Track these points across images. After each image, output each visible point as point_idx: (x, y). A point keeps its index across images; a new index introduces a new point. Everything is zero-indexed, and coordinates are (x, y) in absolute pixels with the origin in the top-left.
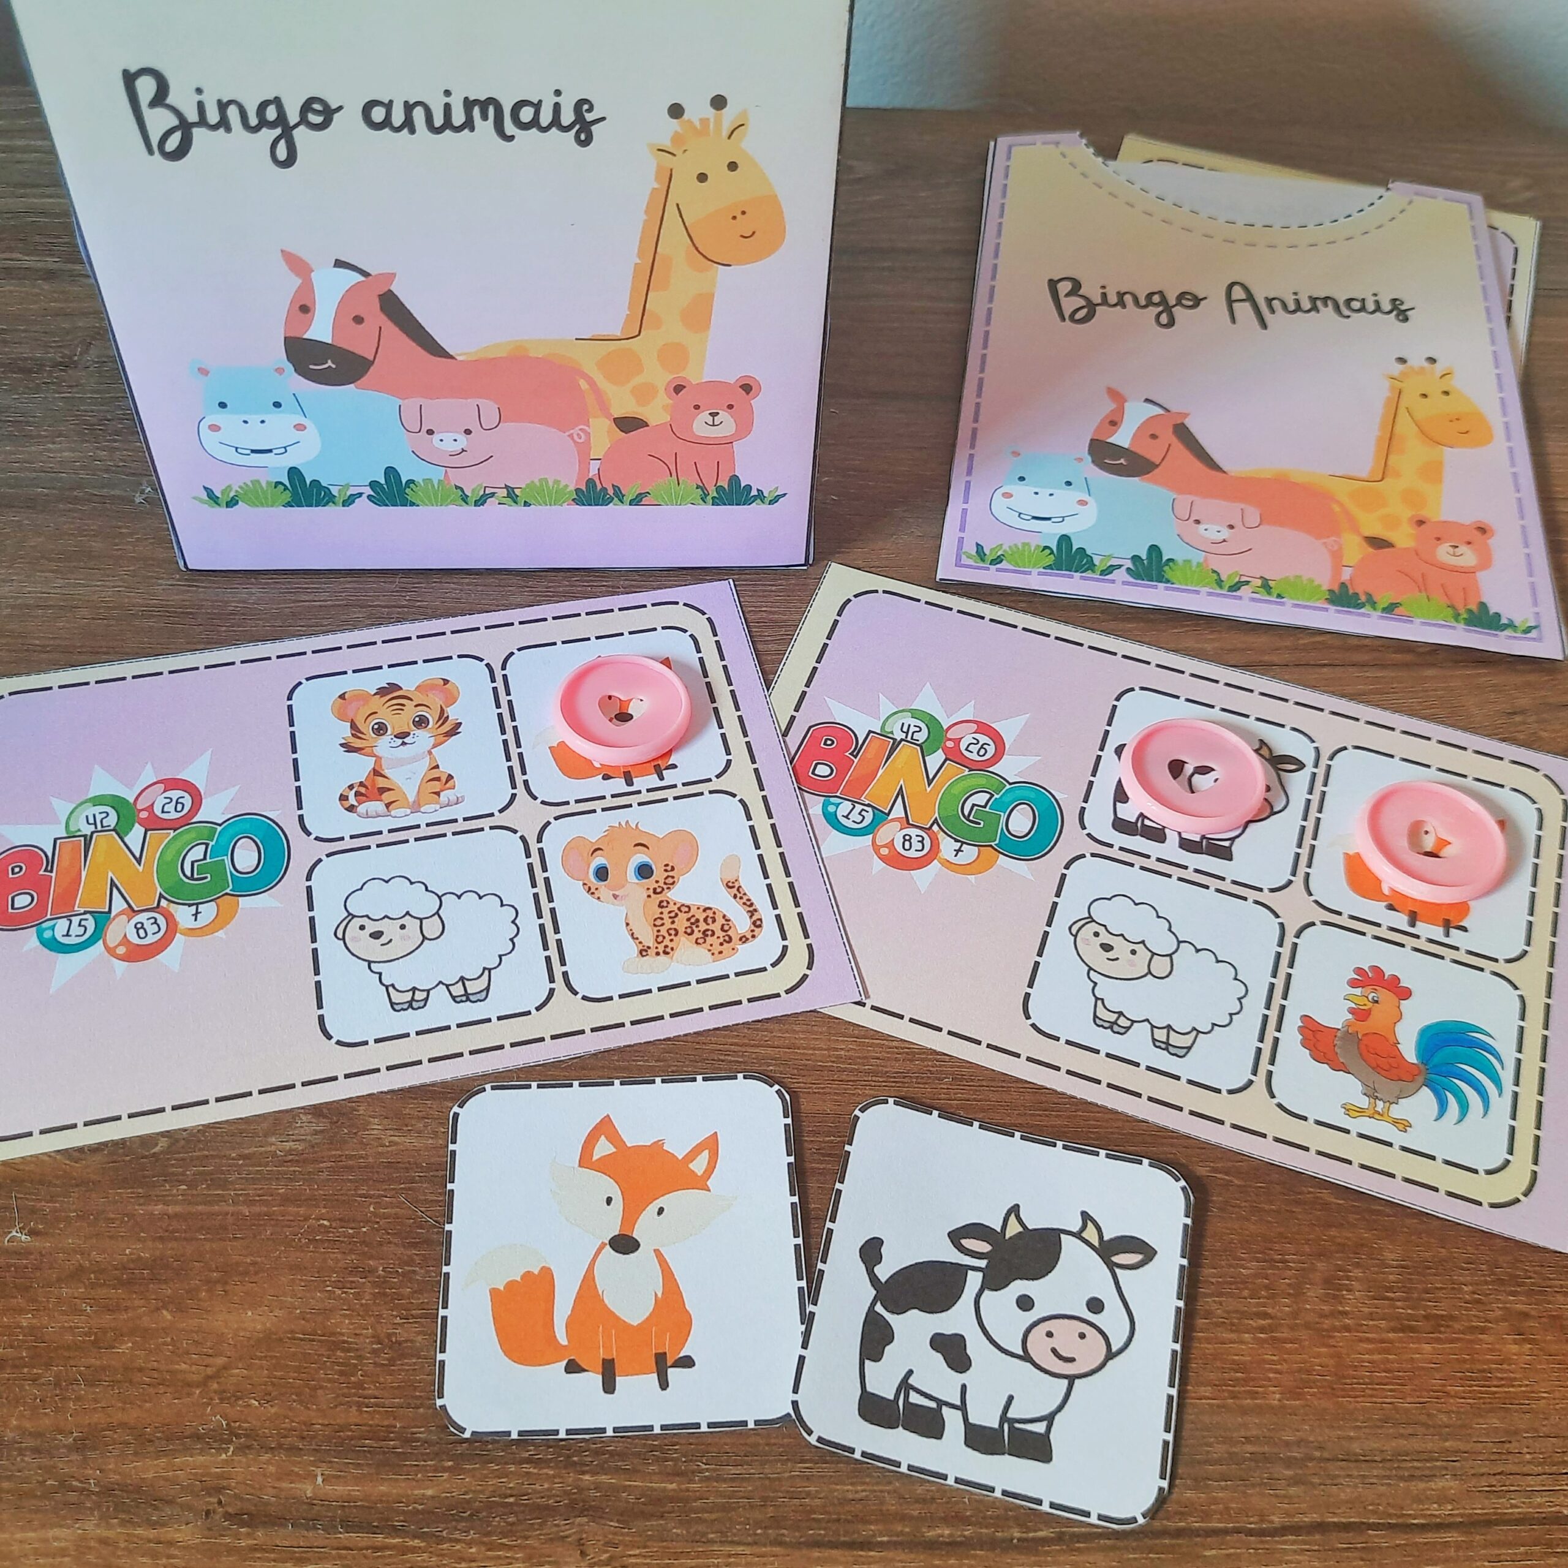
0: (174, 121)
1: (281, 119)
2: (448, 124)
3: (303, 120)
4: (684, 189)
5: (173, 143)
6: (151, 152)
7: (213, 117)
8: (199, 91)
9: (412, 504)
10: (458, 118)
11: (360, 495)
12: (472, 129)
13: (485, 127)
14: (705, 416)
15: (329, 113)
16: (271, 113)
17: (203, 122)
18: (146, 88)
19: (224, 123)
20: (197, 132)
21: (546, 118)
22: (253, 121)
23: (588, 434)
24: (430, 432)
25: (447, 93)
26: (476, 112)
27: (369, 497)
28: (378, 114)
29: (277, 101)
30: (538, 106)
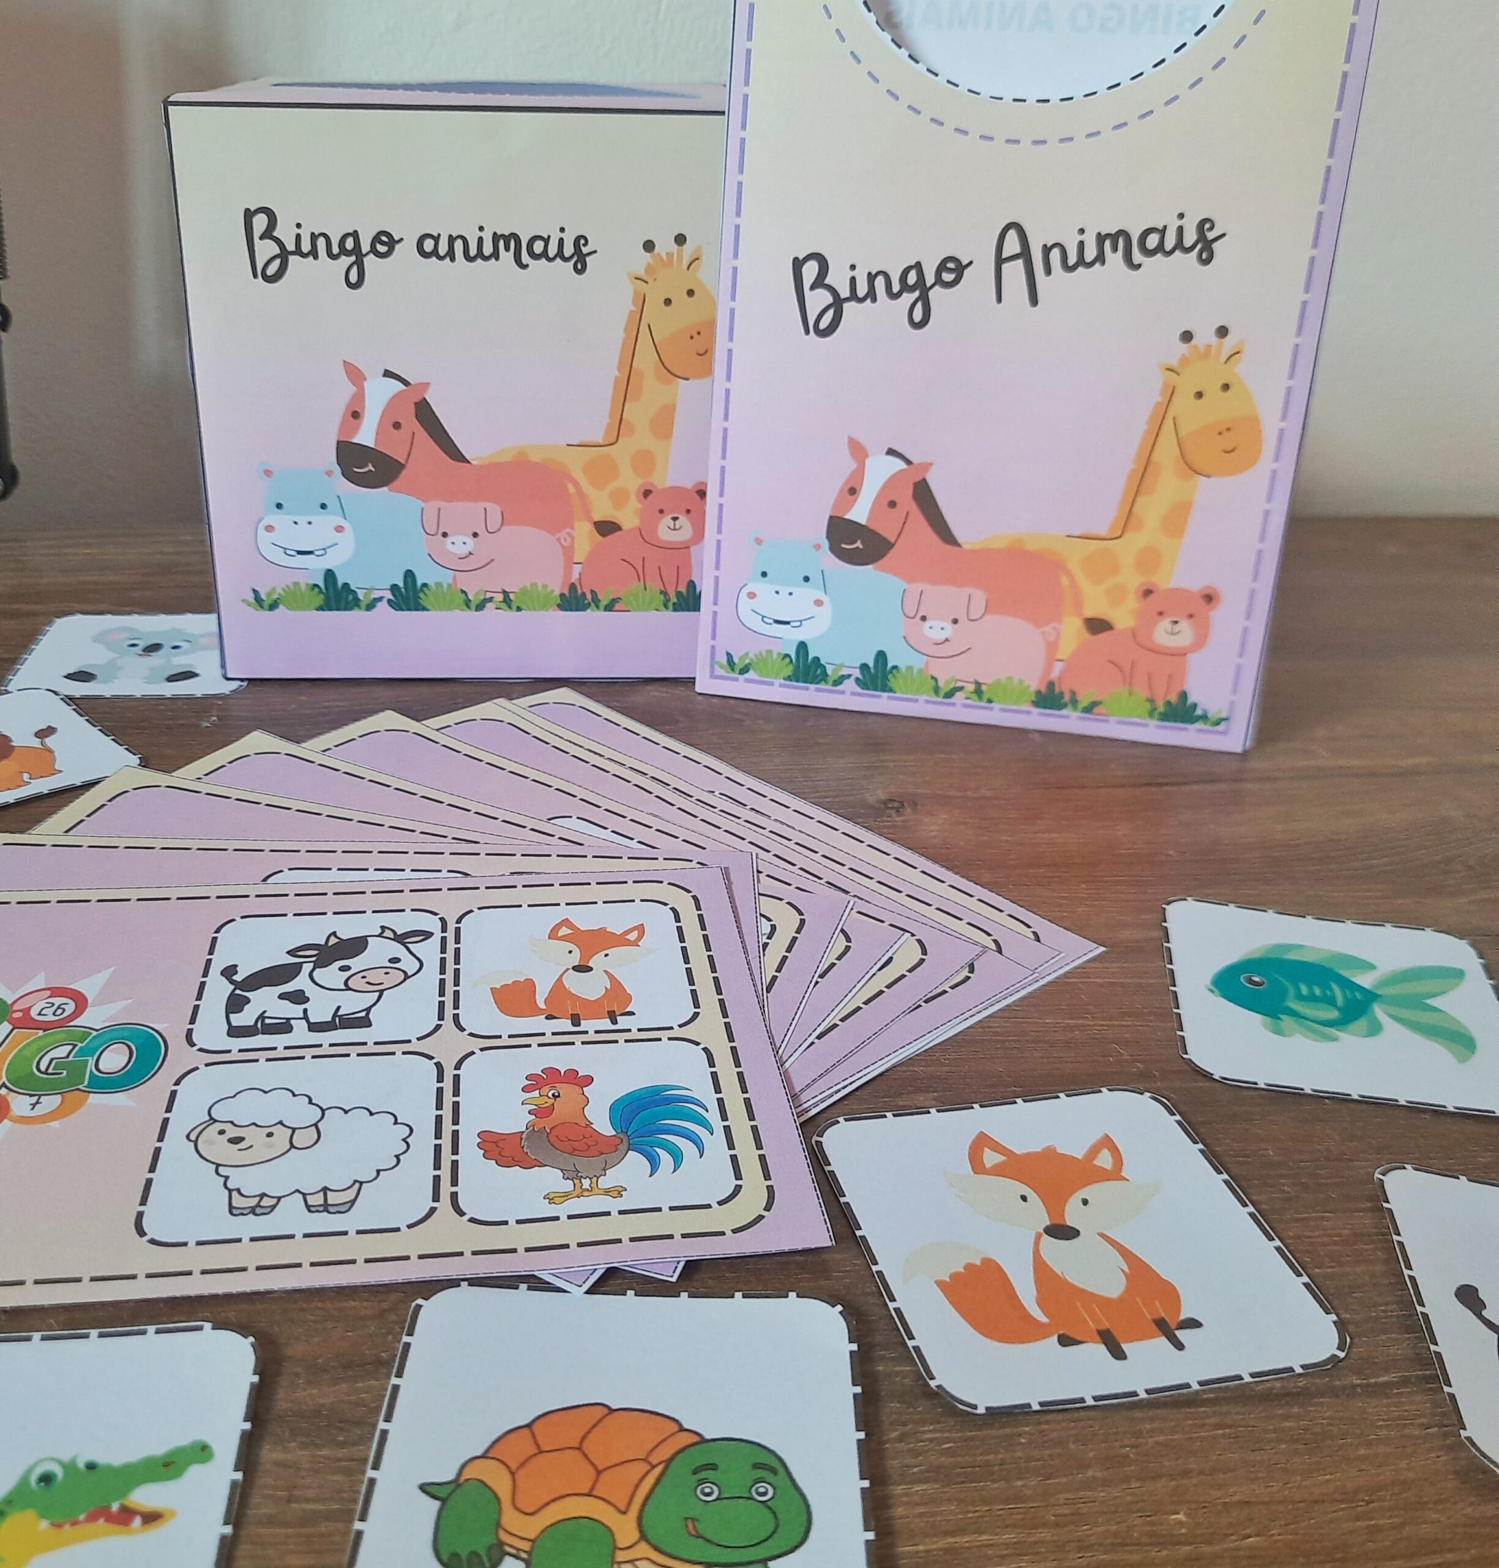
0: (277, 251)
1: (357, 250)
2: (480, 254)
3: (373, 250)
4: (654, 312)
5: (271, 270)
6: (255, 276)
7: (306, 247)
8: (299, 226)
9: (424, 609)
10: (488, 250)
11: (380, 599)
12: (497, 259)
13: (507, 257)
14: (667, 520)
15: (392, 243)
16: (350, 244)
17: (298, 251)
18: (260, 223)
19: (314, 253)
20: (292, 259)
21: (552, 251)
22: (336, 250)
23: (573, 538)
24: (445, 535)
25: (481, 229)
26: (501, 243)
27: (389, 601)
28: (429, 245)
29: (355, 235)
30: (546, 241)
